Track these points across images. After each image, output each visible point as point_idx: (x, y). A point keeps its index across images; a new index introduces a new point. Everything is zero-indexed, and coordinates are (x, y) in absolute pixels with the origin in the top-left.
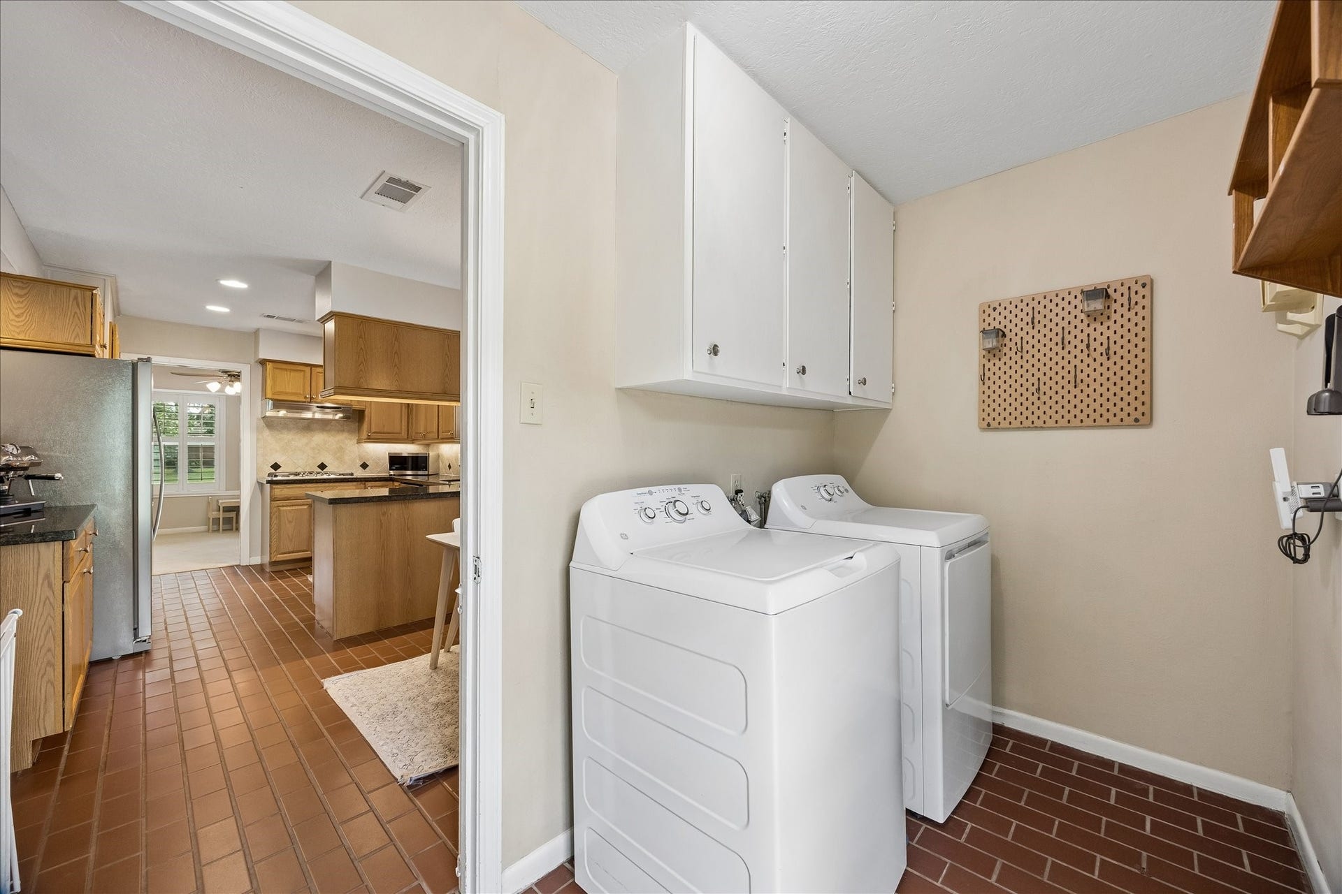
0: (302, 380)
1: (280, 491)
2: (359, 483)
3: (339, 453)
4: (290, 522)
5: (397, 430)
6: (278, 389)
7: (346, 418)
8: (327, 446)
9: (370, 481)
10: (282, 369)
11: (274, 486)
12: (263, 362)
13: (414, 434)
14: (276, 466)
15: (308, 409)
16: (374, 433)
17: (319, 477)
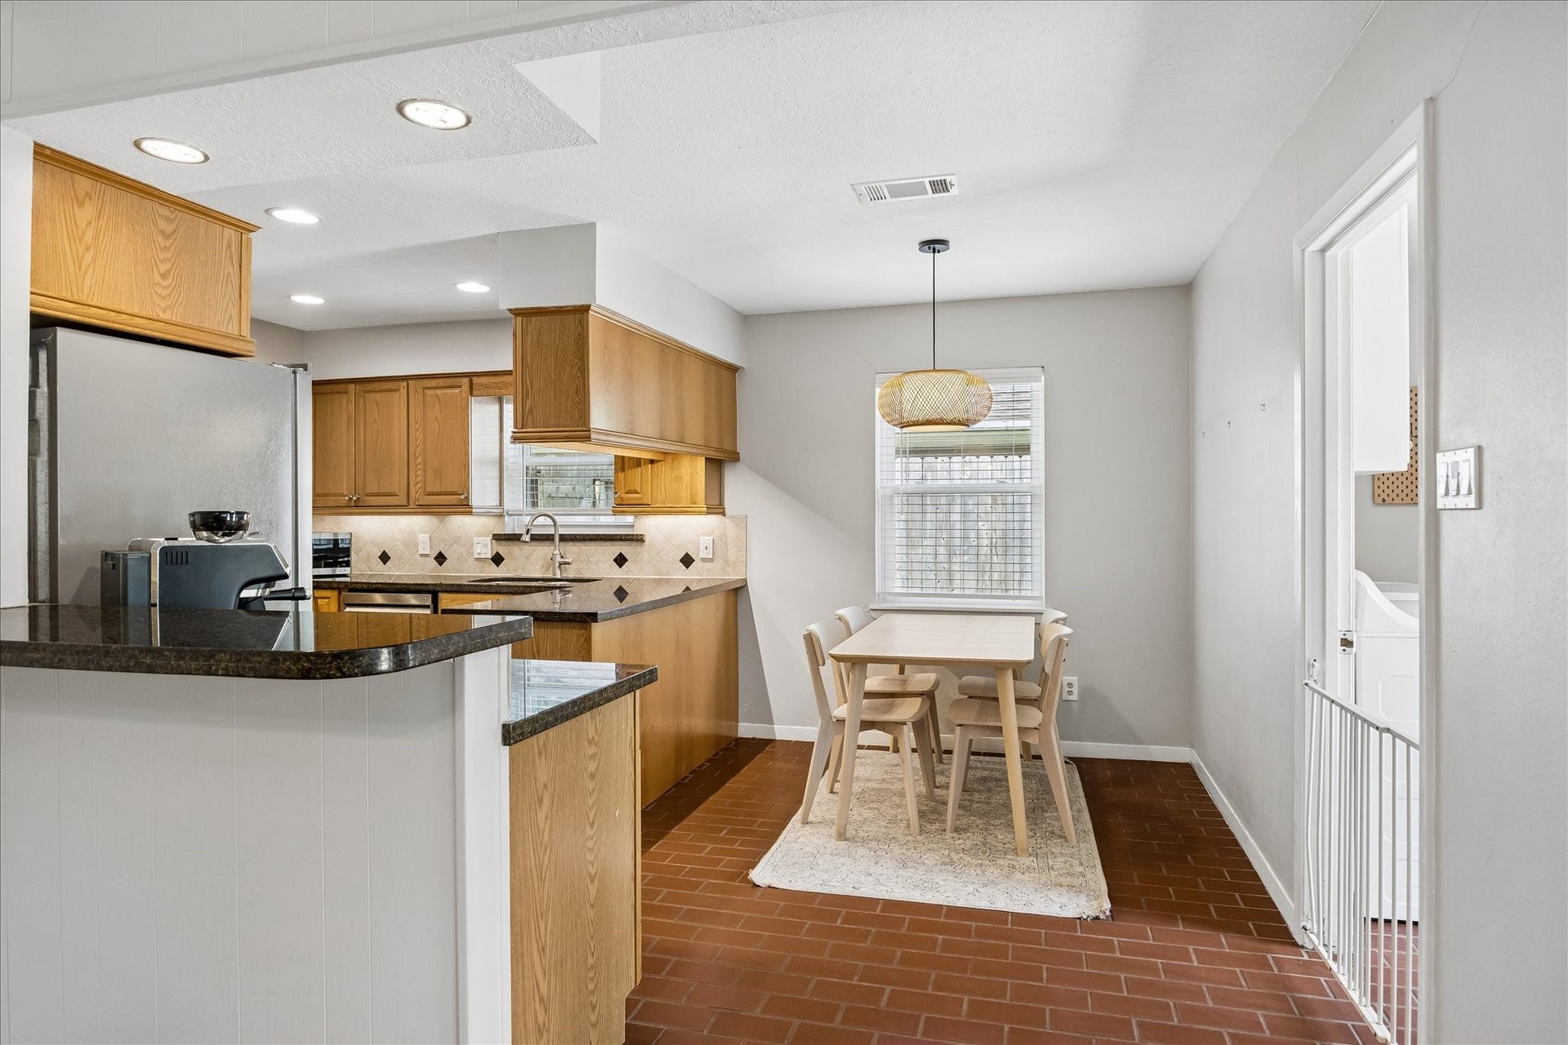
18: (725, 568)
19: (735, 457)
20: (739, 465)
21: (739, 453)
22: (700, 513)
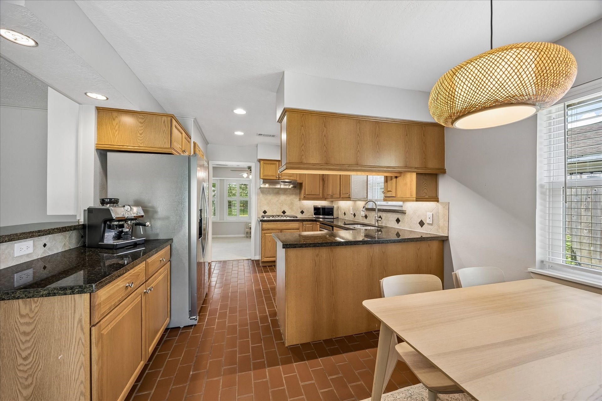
0: (275, 168)
1: (266, 225)
2: (300, 222)
3: (291, 205)
4: (270, 242)
5: (318, 193)
6: (266, 174)
7: (294, 187)
8: (286, 202)
9: (305, 221)
10: (267, 164)
11: (263, 223)
12: (260, 161)
13: (326, 195)
14: (265, 212)
15: (278, 183)
16: (307, 195)
17: (282, 218)
18: (438, 229)
19: (443, 171)
20: (446, 176)
21: (446, 169)
22: (413, 201)
